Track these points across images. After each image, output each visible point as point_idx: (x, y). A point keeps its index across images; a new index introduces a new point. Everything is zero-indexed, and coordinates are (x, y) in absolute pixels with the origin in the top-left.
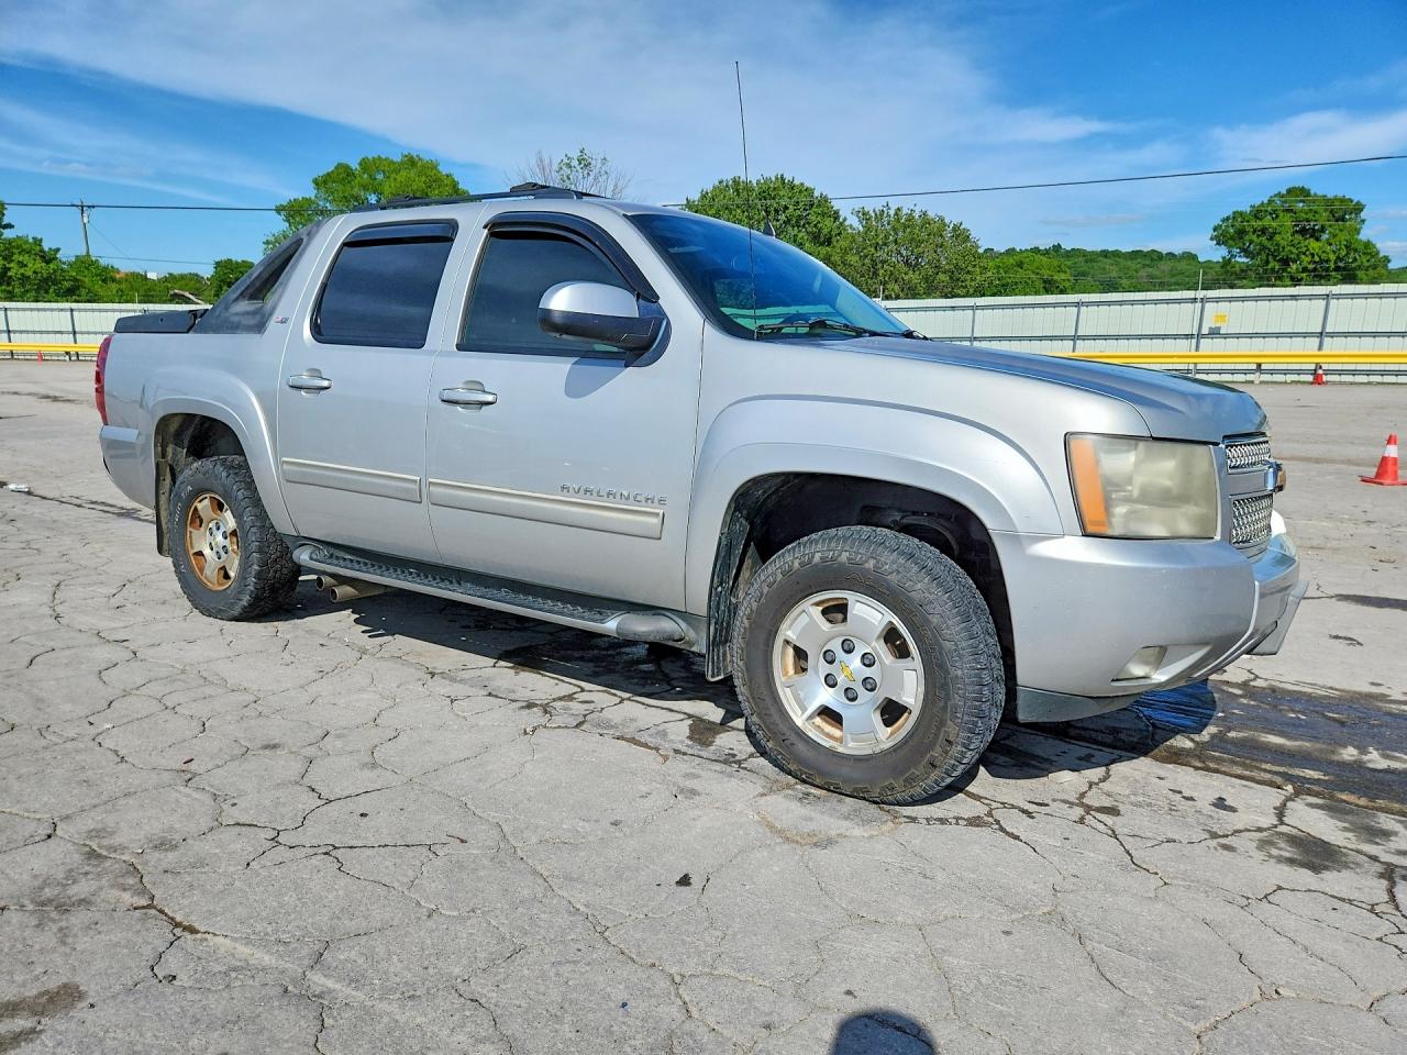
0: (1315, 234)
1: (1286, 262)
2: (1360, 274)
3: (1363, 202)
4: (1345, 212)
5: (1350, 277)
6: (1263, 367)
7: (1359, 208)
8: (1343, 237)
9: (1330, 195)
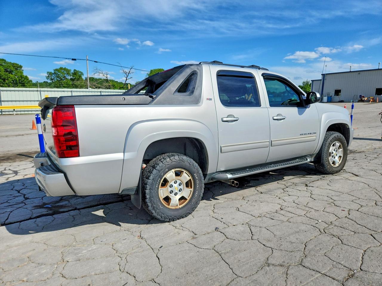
0: (11, 72)
1: (4, 80)
2: (26, 84)
3: (22, 65)
4: (18, 67)
5: (23, 85)
6: (15, 110)
7: (21, 67)
8: (19, 74)
9: (12, 62)
